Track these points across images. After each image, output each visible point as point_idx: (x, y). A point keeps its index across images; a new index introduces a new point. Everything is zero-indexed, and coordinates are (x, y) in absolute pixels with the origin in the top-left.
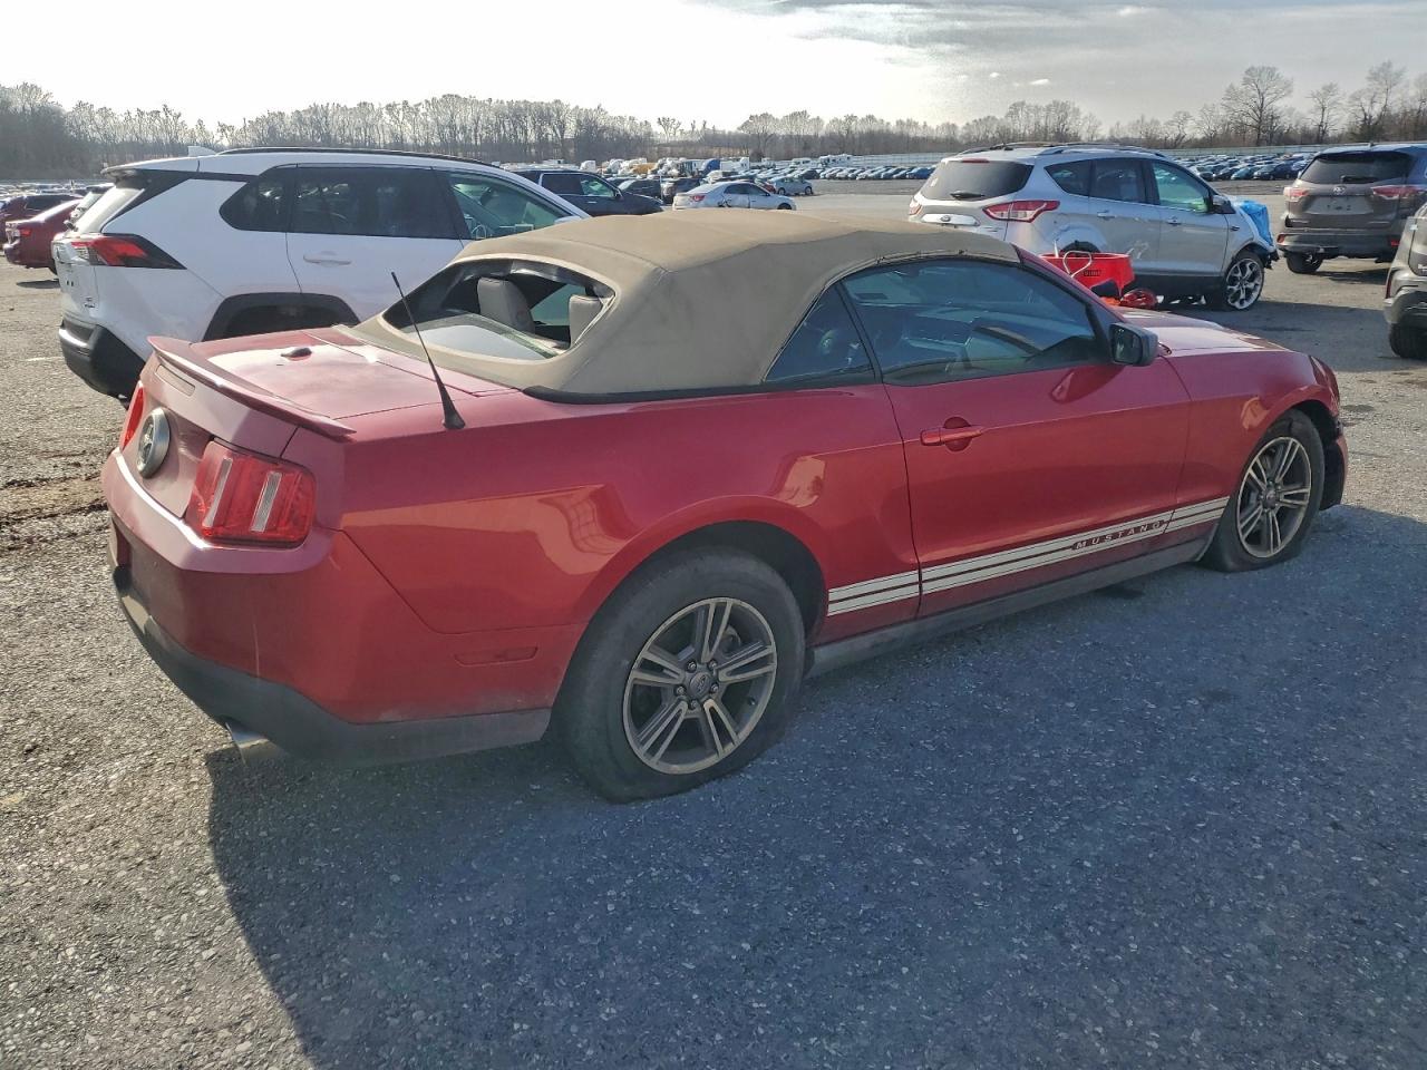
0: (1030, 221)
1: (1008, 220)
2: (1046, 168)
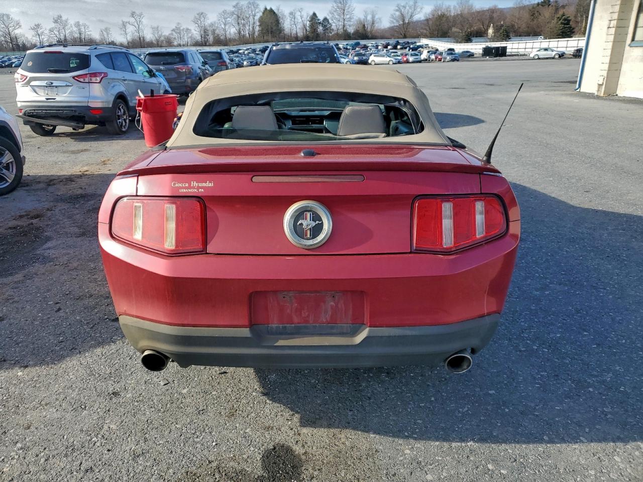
0: (100, 83)
1: (89, 83)
2: (95, 56)
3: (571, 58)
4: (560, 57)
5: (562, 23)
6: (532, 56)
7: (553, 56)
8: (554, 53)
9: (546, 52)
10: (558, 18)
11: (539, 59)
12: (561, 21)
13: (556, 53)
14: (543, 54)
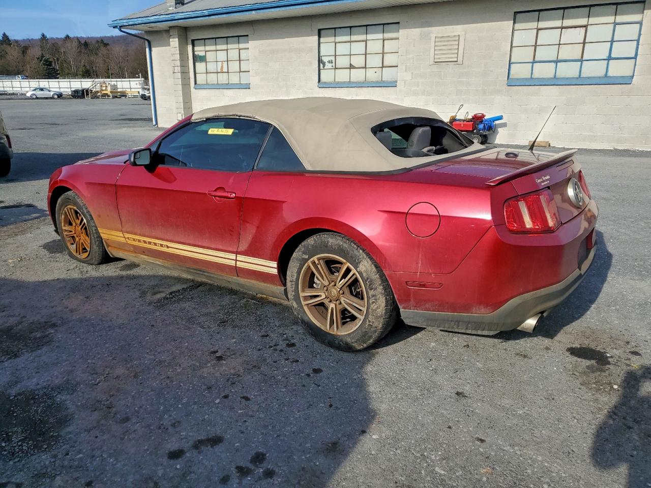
3: (71, 98)
4: (59, 97)
5: (44, 64)
6: (28, 95)
7: (51, 96)
8: (52, 93)
9: (42, 92)
10: (38, 58)
11: (37, 98)
12: (42, 62)
13: (53, 93)
14: (39, 94)
